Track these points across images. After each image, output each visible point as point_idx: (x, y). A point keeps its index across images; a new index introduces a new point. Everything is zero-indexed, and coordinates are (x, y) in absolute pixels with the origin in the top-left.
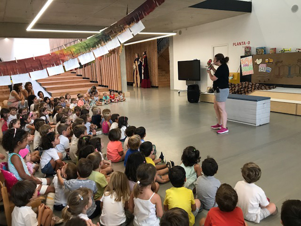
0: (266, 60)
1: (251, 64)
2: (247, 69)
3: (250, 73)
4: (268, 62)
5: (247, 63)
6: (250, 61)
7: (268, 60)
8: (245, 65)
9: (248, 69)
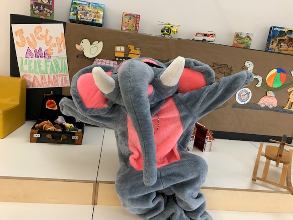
0: (118, 49)
1: (60, 51)
2: (43, 68)
3: (56, 81)
4: (122, 55)
5: (42, 45)
6: (54, 41)
7: (123, 49)
8: (33, 51)
9: (49, 69)
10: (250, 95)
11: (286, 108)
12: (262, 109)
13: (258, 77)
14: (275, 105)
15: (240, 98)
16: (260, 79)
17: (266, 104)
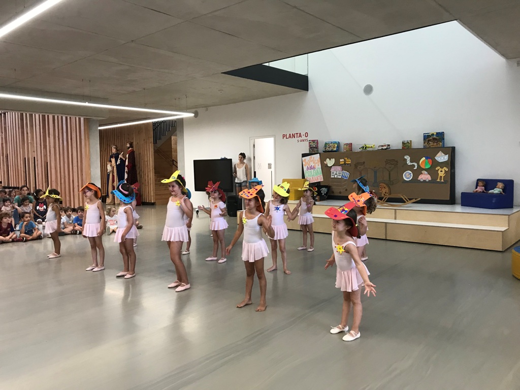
1: (318, 165)
5: (312, 164)
6: (316, 162)
7: (343, 160)
8: (309, 167)
9: (315, 174)
10: (412, 174)
11: (438, 180)
12: (422, 182)
13: (414, 163)
14: (430, 179)
15: (406, 177)
16: (416, 164)
17: (424, 179)
